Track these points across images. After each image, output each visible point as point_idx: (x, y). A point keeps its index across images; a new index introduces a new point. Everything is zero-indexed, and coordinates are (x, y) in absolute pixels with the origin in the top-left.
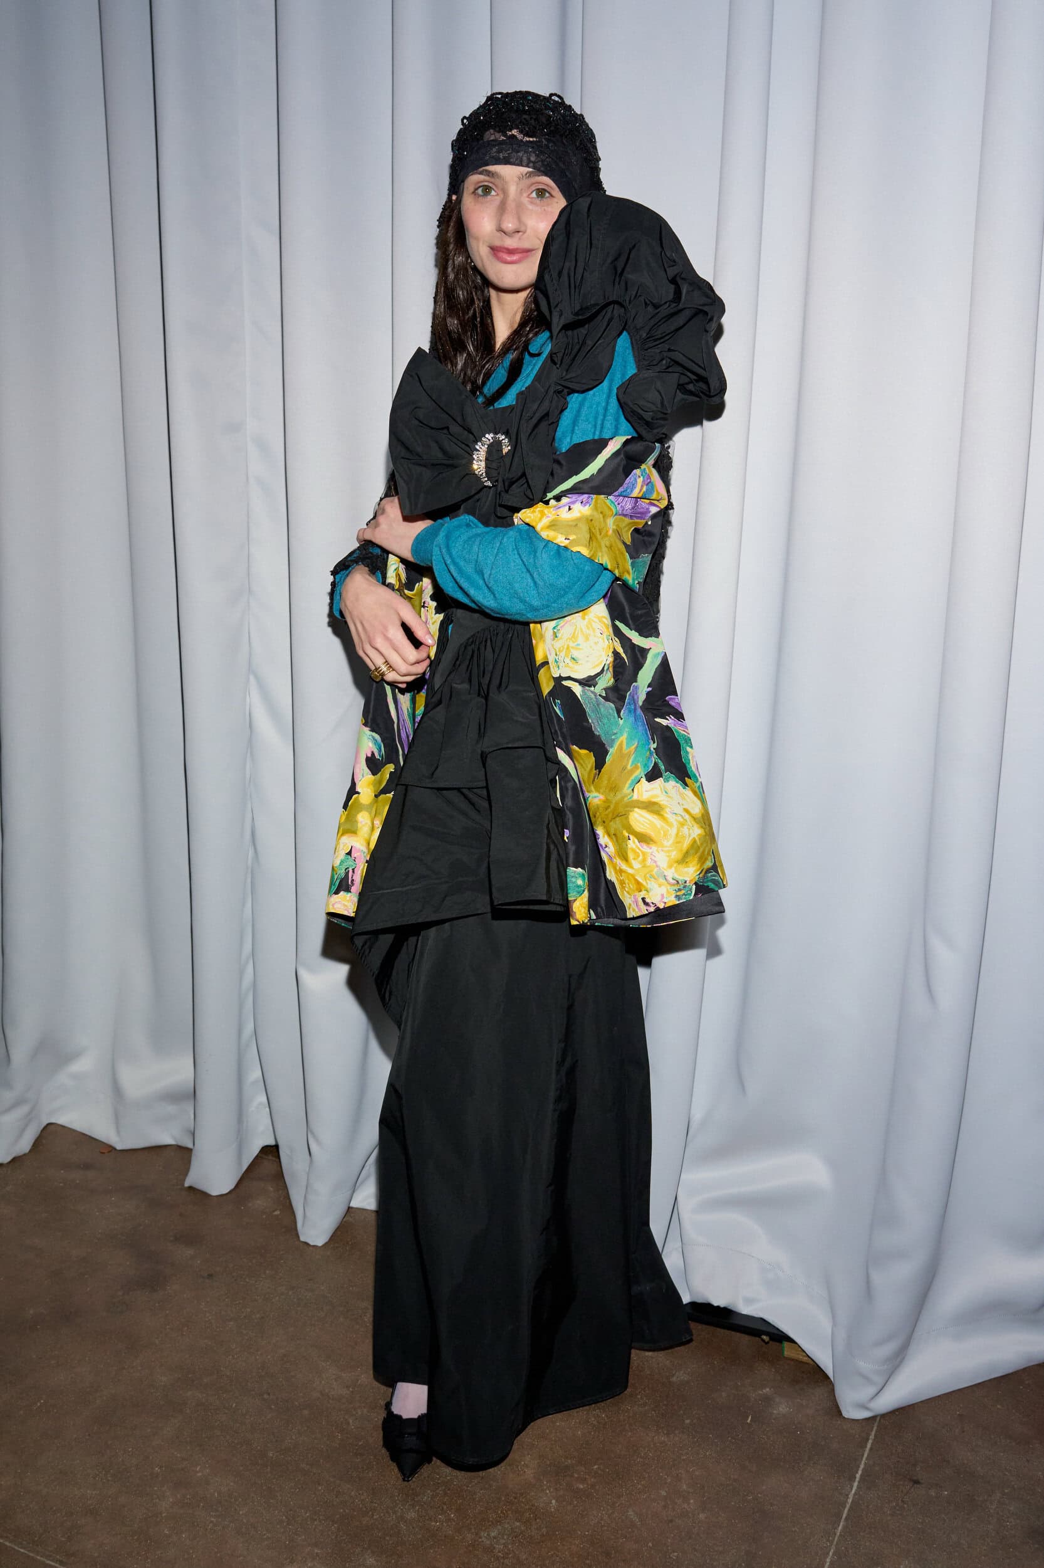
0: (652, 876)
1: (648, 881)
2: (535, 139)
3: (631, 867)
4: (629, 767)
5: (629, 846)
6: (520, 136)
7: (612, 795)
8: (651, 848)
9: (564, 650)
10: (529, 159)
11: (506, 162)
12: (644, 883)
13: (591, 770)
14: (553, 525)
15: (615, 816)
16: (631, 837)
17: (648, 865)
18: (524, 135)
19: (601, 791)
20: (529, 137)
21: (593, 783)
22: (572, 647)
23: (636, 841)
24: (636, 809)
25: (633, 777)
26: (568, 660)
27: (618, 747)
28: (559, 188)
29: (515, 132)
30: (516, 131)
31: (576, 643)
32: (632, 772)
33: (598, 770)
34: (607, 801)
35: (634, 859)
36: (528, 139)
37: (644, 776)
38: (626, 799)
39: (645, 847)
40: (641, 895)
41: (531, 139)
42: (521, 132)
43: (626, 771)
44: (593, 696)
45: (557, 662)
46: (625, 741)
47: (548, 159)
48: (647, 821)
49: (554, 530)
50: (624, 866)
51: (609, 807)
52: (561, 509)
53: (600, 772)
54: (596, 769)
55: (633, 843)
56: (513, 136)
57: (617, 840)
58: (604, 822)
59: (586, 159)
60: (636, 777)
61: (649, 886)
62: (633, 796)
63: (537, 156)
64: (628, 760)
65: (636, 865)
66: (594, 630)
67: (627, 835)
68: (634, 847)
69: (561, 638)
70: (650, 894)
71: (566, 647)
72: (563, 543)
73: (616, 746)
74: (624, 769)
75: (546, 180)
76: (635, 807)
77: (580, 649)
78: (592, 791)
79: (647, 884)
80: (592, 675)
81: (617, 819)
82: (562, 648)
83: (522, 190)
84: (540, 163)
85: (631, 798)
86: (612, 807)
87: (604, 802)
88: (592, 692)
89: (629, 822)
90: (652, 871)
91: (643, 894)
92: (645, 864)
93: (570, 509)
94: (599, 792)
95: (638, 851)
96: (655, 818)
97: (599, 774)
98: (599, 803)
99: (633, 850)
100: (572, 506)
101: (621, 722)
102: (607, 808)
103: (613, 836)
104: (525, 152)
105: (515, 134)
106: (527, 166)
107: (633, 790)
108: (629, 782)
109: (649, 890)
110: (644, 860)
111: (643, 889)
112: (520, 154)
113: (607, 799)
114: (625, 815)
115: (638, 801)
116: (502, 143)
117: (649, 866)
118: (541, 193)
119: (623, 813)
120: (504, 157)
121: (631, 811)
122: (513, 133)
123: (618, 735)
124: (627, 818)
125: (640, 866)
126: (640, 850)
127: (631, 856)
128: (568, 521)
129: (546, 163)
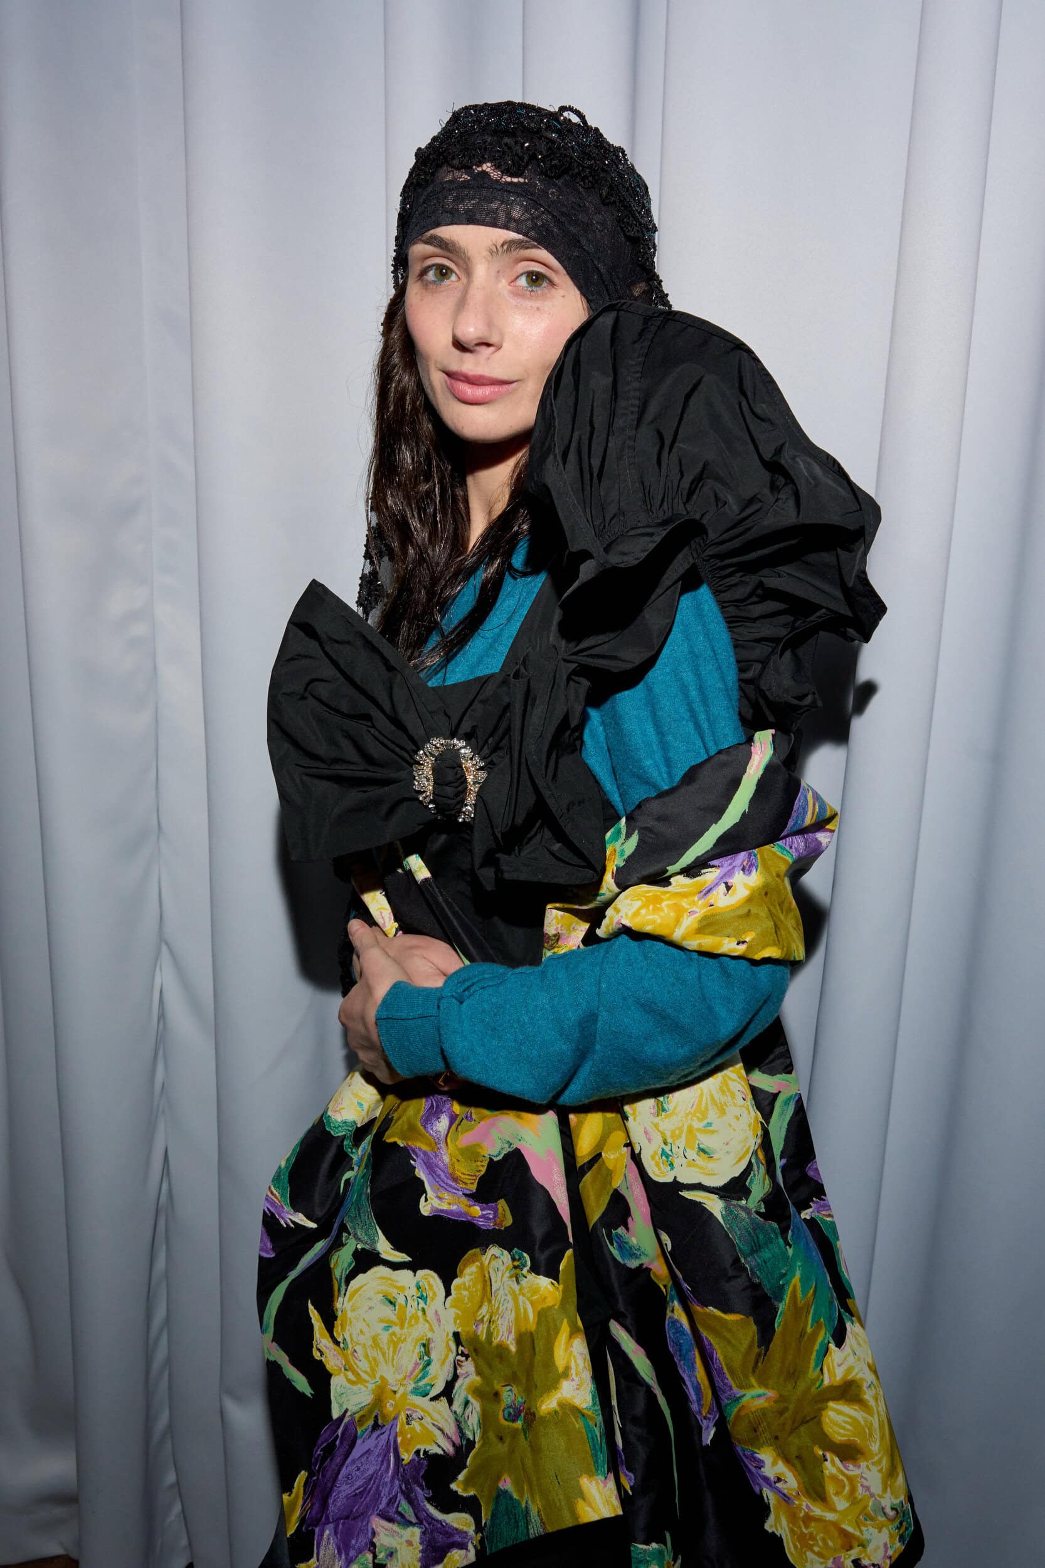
0: (868, 1517)
1: (864, 1529)
2: (521, 180)
3: (833, 1509)
4: (809, 1330)
5: (827, 1472)
6: (495, 175)
7: (789, 1387)
8: (859, 1467)
9: (684, 1136)
10: (508, 214)
11: (471, 219)
12: (857, 1533)
13: (751, 1347)
14: (709, 925)
15: (796, 1425)
16: (828, 1455)
17: (860, 1497)
18: (502, 172)
19: (771, 1382)
20: (512, 176)
21: (754, 1371)
22: (699, 1130)
23: (837, 1460)
24: (831, 1404)
25: (817, 1347)
26: (692, 1154)
27: (790, 1297)
28: (565, 268)
29: (487, 167)
30: (489, 164)
31: (705, 1122)
32: (815, 1334)
33: (763, 1347)
34: (782, 1399)
35: (837, 1494)
36: (509, 179)
37: (831, 1340)
38: (813, 1390)
39: (851, 1467)
40: (850, 1556)
41: (515, 180)
42: (497, 167)
43: (806, 1337)
44: (743, 1215)
45: (667, 1156)
46: (799, 1285)
47: (544, 216)
48: (847, 1419)
49: (712, 934)
50: (817, 1511)
51: (786, 1409)
52: (714, 892)
53: (767, 1350)
54: (759, 1346)
55: (832, 1466)
56: (484, 174)
57: (804, 1467)
58: (776, 1438)
59: (620, 220)
60: (821, 1344)
61: (866, 1536)
62: (822, 1380)
63: (526, 210)
64: (807, 1317)
65: (841, 1504)
66: (733, 1095)
67: (821, 1453)
68: (834, 1471)
69: (673, 1113)
70: (869, 1549)
71: (685, 1128)
72: (734, 950)
73: (787, 1298)
74: (802, 1334)
75: (543, 254)
76: (828, 1400)
77: (713, 1132)
78: (753, 1386)
79: (861, 1532)
80: (737, 1175)
81: (802, 1429)
82: (677, 1132)
83: (498, 272)
84: (529, 223)
85: (819, 1386)
86: (792, 1407)
87: (776, 1402)
88: (742, 1208)
89: (822, 1429)
90: (865, 1507)
91: (854, 1553)
92: (855, 1498)
93: (728, 888)
94: (766, 1386)
95: (841, 1477)
96: (856, 1410)
97: (765, 1354)
98: (766, 1405)
99: (834, 1478)
100: (730, 881)
101: (790, 1251)
102: (781, 1413)
103: (796, 1462)
104: (502, 202)
105: (488, 170)
106: (506, 227)
107: (821, 1370)
108: (814, 1356)
109: (865, 1543)
110: (853, 1490)
111: (855, 1544)
112: (494, 206)
113: (781, 1396)
114: (815, 1419)
115: (831, 1388)
116: (465, 185)
117: (861, 1500)
118: (535, 279)
119: (813, 1415)
120: (467, 211)
121: (824, 1409)
122: (484, 169)
123: (788, 1277)
124: (819, 1423)
125: (847, 1505)
126: (844, 1474)
127: (830, 1489)
128: (733, 910)
129: (540, 223)
